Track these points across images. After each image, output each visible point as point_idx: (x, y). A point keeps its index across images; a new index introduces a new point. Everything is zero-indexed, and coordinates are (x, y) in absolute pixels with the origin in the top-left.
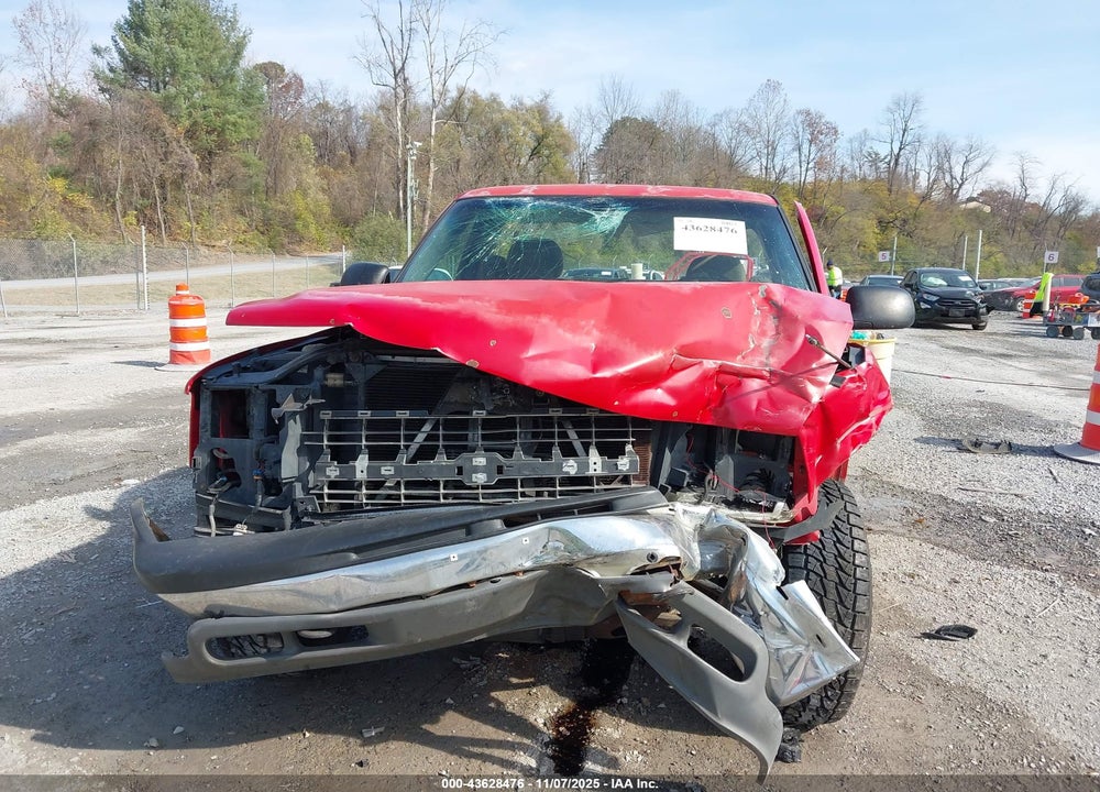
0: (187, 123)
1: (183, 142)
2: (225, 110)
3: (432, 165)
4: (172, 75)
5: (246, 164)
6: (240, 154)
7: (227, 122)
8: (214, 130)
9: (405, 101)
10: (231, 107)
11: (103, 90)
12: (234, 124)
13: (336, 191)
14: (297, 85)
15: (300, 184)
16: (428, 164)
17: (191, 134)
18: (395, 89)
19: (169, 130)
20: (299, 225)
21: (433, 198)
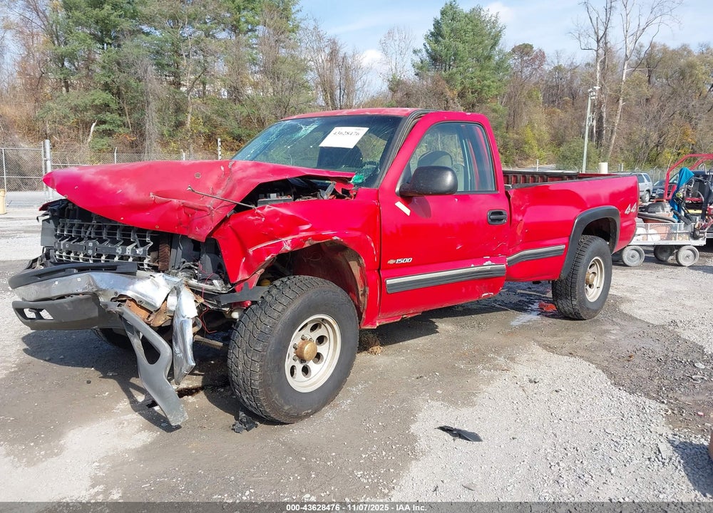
0: (460, 88)
1: (456, 100)
2: (484, 78)
3: (621, 101)
4: (454, 60)
5: (494, 111)
6: (493, 105)
7: (485, 86)
8: (476, 91)
9: (605, 58)
10: (487, 76)
11: (417, 74)
12: (489, 87)
13: (556, 124)
14: (541, 56)
15: (530, 122)
16: (618, 100)
17: (462, 95)
18: (597, 51)
19: (449, 94)
20: (526, 148)
21: (619, 124)
